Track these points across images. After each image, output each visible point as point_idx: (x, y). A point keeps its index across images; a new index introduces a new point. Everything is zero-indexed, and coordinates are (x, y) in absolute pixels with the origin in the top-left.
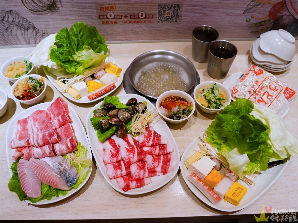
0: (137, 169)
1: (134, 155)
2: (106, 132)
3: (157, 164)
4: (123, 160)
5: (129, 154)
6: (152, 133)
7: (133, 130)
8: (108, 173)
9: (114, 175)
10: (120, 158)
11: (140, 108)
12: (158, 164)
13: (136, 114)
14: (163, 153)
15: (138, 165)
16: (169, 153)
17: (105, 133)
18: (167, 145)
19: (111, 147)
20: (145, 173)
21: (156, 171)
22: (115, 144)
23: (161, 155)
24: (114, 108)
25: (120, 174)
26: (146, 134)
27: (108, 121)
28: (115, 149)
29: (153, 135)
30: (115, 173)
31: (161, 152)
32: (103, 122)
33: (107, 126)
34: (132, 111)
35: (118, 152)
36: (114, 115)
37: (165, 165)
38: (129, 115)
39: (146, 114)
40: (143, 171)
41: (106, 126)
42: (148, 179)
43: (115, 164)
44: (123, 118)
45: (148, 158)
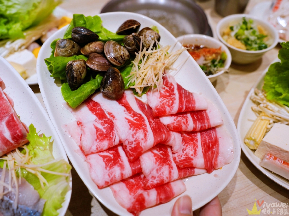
0: (156, 163)
1: (145, 135)
2: (81, 87)
3: (192, 150)
4: (124, 144)
5: (134, 131)
6: (174, 88)
7: (137, 83)
8: (94, 176)
9: (107, 179)
10: (117, 142)
11: (148, 38)
12: (194, 151)
13: (142, 50)
14: (201, 127)
15: (155, 155)
16: (214, 128)
17: (78, 90)
18: (208, 112)
19: (94, 117)
20: (172, 171)
21: (194, 166)
22: (102, 110)
23: (196, 132)
24: (93, 37)
25: (120, 175)
26: (163, 91)
27: (84, 65)
28: (105, 122)
29: (176, 92)
30: (109, 175)
31: (199, 126)
32: (76, 65)
33: (83, 75)
34: (133, 45)
35: (111, 126)
36: (95, 52)
37: (210, 153)
38: (126, 53)
39: (162, 50)
40: (167, 167)
41: (81, 74)
42: (179, 183)
43: (105, 154)
44: (115, 58)
45: (175, 138)
